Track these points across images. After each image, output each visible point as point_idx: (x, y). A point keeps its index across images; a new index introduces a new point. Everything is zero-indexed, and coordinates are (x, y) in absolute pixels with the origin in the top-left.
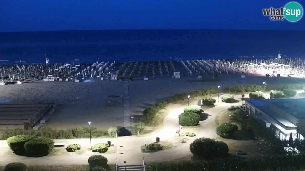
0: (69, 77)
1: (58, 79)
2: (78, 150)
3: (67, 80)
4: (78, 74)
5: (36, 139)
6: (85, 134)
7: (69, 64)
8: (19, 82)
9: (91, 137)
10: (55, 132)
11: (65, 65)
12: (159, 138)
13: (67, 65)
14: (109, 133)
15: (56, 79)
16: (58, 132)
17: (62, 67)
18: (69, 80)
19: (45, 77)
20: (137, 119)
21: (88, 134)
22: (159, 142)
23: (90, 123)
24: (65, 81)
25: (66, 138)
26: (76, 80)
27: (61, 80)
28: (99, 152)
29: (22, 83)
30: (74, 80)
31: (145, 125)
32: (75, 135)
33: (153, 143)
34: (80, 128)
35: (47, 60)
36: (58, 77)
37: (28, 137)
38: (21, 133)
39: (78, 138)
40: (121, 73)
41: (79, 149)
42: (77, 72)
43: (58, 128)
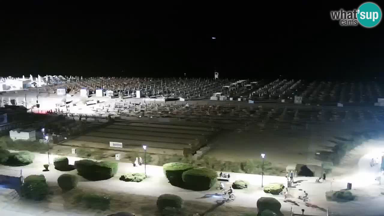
0: (242, 97)
1: (228, 98)
2: (246, 188)
3: (239, 100)
4: (254, 93)
5: (197, 168)
6: (257, 169)
7: (243, 81)
8: (182, 99)
9: (263, 174)
10: (219, 162)
11: (238, 82)
12: (351, 184)
13: (240, 81)
14: (287, 171)
15: (226, 98)
16: (224, 163)
17: (234, 84)
18: (242, 100)
19: (213, 95)
20: (324, 156)
21: (260, 170)
22: (351, 189)
23: (263, 155)
24: (237, 101)
25: (233, 172)
26: (250, 100)
27: (232, 100)
28: (271, 193)
29: (185, 100)
30: (247, 100)
31: (334, 165)
32: (244, 168)
33: (344, 190)
34: (250, 160)
35: (217, 74)
36: (228, 96)
37: (187, 166)
38: (180, 160)
39: (246, 173)
40: (308, 96)
41: (246, 186)
42: (252, 91)
43: (224, 158)
